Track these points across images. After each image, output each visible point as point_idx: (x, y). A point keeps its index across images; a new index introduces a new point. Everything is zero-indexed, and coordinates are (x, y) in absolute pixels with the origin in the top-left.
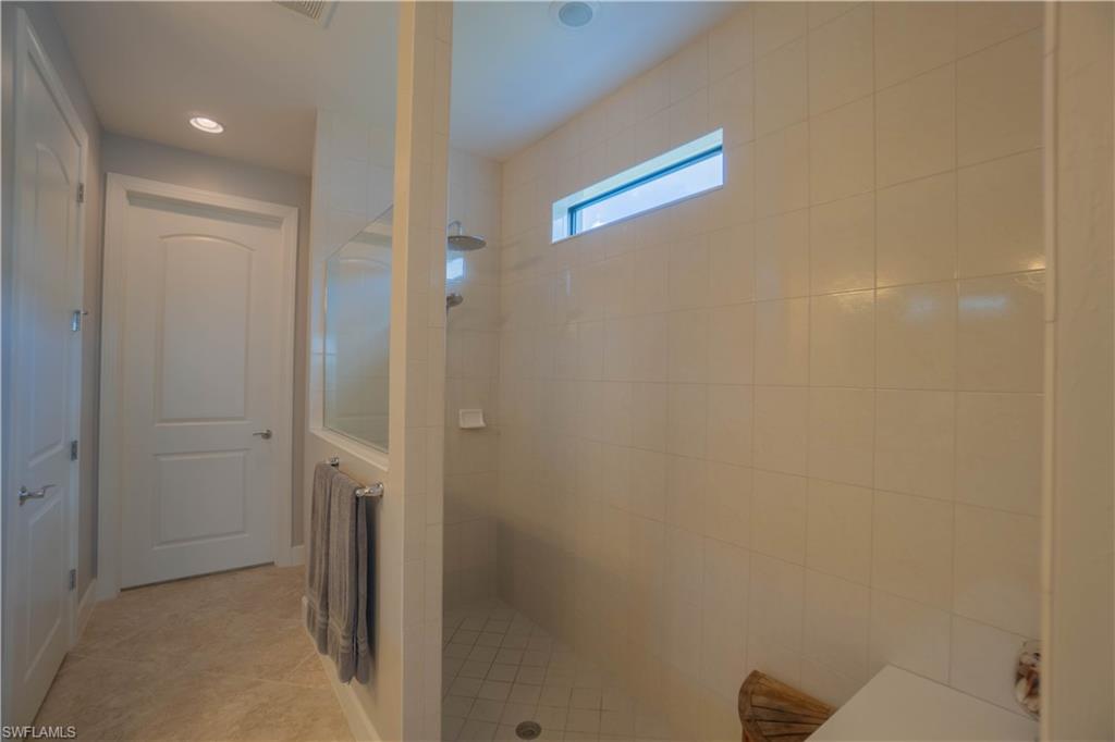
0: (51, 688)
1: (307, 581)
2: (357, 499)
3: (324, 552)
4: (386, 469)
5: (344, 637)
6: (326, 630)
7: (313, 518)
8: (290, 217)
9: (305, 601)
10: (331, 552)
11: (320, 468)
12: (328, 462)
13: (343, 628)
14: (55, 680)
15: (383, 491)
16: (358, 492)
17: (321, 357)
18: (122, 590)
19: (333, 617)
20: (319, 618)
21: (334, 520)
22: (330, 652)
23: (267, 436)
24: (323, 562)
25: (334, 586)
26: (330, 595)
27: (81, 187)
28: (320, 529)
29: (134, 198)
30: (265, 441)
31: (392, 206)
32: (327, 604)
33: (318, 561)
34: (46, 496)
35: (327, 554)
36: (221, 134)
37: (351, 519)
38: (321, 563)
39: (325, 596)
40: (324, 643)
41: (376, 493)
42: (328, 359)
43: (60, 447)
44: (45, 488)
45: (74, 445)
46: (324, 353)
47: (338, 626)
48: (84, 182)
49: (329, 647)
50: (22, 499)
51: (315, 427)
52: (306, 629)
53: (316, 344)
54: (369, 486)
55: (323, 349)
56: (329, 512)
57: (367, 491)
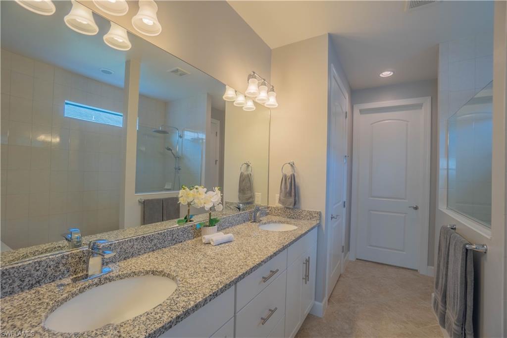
0: (336, 284)
1: (434, 285)
2: (467, 250)
3: (444, 273)
4: (489, 237)
5: (456, 324)
6: (444, 315)
7: (439, 254)
8: (427, 102)
9: (433, 295)
10: (449, 274)
11: (444, 228)
12: (449, 227)
13: (456, 318)
14: (337, 281)
15: (486, 250)
16: (467, 246)
17: (446, 172)
18: (357, 259)
19: (449, 309)
20: (440, 307)
21: (451, 258)
22: (446, 328)
23: (416, 208)
24: (444, 278)
25: (450, 294)
26: (448, 297)
27: (346, 113)
28: (442, 260)
29: (362, 112)
30: (415, 211)
31: (492, 81)
32: (446, 301)
33: (441, 277)
34: (338, 218)
35: (447, 275)
36: (393, 75)
37: (462, 259)
38: (442, 278)
39: (444, 296)
40: (443, 320)
41: (481, 249)
42: (450, 171)
43: (341, 203)
44: (337, 216)
45: (344, 203)
46: (448, 169)
47: (453, 316)
48: (347, 111)
49: (446, 325)
50: (332, 218)
51: (442, 207)
52: (433, 309)
53: (442, 163)
54: (476, 244)
55: (447, 165)
56: (448, 253)
57: (474, 247)
